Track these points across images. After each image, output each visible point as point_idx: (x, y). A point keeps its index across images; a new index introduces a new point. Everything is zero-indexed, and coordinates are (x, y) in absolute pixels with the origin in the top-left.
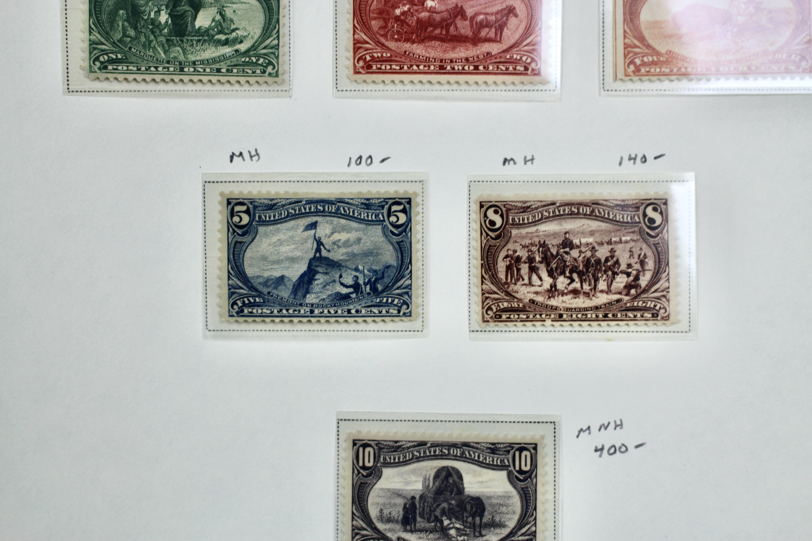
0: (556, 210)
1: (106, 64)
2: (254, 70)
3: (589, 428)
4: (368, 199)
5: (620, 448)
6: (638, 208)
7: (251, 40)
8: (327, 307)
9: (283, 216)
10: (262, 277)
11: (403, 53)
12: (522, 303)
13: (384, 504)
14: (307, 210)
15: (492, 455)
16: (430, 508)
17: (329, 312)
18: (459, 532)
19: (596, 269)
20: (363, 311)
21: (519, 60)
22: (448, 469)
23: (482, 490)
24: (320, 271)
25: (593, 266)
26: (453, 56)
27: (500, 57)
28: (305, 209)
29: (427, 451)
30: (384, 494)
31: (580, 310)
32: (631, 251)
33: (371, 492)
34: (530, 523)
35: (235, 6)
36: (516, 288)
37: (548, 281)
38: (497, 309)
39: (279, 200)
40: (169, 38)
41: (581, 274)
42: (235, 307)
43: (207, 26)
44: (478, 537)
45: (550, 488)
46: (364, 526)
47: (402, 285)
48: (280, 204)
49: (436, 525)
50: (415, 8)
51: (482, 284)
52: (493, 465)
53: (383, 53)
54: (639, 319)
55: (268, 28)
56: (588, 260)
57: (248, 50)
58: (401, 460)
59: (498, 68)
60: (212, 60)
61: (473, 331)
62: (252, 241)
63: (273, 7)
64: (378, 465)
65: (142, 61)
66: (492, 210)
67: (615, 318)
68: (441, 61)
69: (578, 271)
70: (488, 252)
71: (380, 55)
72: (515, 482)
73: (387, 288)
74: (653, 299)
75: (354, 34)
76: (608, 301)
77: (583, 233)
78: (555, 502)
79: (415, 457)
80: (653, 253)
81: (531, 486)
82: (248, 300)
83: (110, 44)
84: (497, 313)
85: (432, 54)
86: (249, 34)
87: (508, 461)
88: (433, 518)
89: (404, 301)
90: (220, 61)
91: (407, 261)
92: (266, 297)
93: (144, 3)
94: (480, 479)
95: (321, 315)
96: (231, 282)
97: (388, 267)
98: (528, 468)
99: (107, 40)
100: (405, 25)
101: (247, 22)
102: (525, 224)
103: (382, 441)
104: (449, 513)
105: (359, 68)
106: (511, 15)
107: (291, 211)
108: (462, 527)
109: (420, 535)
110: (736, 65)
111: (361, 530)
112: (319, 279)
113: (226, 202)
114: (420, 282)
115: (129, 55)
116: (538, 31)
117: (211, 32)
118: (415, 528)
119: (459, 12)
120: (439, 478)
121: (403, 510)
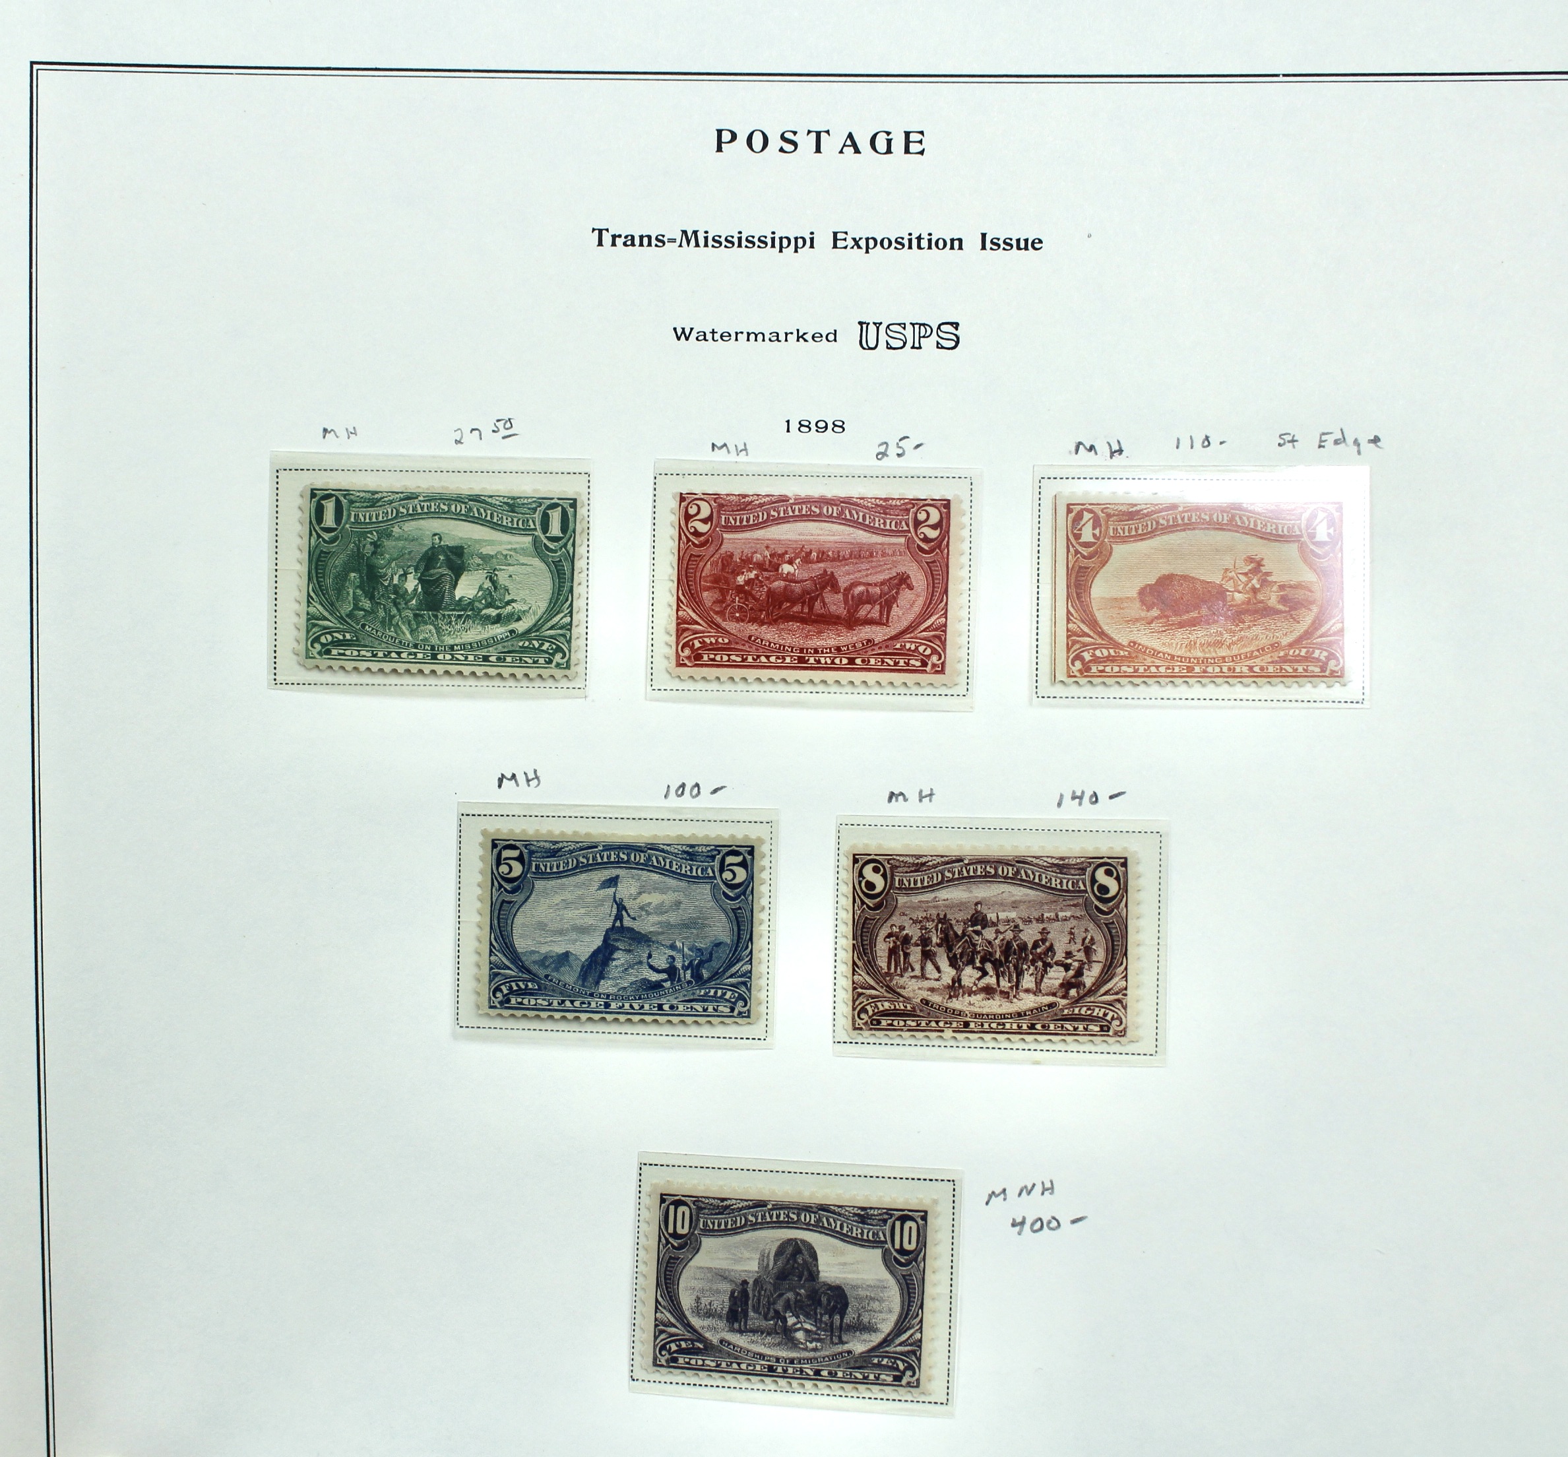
0: (964, 870)
1: (329, 647)
2: (536, 659)
3: (1004, 1190)
4: (692, 846)
5: (1049, 1222)
6: (1083, 870)
7: (533, 617)
8: (629, 999)
9: (570, 867)
10: (538, 952)
11: (746, 639)
12: (910, 1003)
13: (702, 1290)
14: (605, 860)
15: (861, 1225)
16: (769, 1298)
17: (631, 1006)
18: (810, 1336)
19: (1020, 958)
20: (681, 1008)
21: (913, 651)
22: (796, 1243)
23: (844, 1275)
24: (620, 947)
25: (1015, 954)
26: (818, 644)
27: (887, 647)
28: (602, 858)
29: (767, 1214)
30: (703, 1275)
31: (995, 1016)
32: (1071, 933)
33: (684, 1271)
34: (913, 1327)
35: (511, 568)
36: (901, 981)
37: (949, 973)
38: (873, 1011)
39: (565, 844)
40: (417, 612)
41: (997, 964)
42: (499, 995)
43: (471, 597)
44: (837, 1344)
45: (944, 1277)
46: (673, 1320)
47: (737, 971)
48: (567, 849)
49: (776, 1324)
50: (766, 574)
51: (854, 974)
52: (862, 1240)
53: (719, 637)
54: (1081, 1033)
55: (558, 599)
56: (1009, 945)
57: (529, 631)
58: (729, 1227)
59: (883, 662)
60: (477, 644)
61: (839, 1042)
62: (526, 900)
63: (564, 570)
64: (696, 1232)
65: (380, 644)
66: (869, 867)
67: (1046, 1030)
68: (801, 651)
69: (993, 959)
70: (863, 927)
71: (713, 640)
72: (894, 1266)
73: (715, 975)
74: (1102, 1005)
75: (678, 610)
76: (1036, 1005)
77: (1002, 905)
78: (951, 1297)
79: (749, 1223)
80: (1105, 936)
81: (916, 1273)
82: (518, 985)
83: (336, 619)
84: (874, 1017)
85: (788, 640)
87: (885, 1236)
88: (772, 1313)
89: (740, 994)
90: (488, 646)
91: (746, 936)
92: (543, 981)
93: (385, 564)
94: (842, 1259)
95: (620, 1011)
96: (493, 958)
97: (718, 945)
98: (912, 1247)
99: (331, 614)
100: (750, 598)
101: (528, 592)
102: (918, 888)
103: (701, 1197)
104: (795, 1307)
105: (684, 659)
106: (904, 586)
107: (581, 859)
108: (814, 1329)
110: (1231, 664)
111: (668, 1326)
112: (620, 958)
113: (490, 845)
114: (763, 969)
115: (361, 635)
116: (942, 610)
117: (477, 604)
118: (746, 1327)
119: (829, 582)
120: (782, 1254)
121: (730, 1299)
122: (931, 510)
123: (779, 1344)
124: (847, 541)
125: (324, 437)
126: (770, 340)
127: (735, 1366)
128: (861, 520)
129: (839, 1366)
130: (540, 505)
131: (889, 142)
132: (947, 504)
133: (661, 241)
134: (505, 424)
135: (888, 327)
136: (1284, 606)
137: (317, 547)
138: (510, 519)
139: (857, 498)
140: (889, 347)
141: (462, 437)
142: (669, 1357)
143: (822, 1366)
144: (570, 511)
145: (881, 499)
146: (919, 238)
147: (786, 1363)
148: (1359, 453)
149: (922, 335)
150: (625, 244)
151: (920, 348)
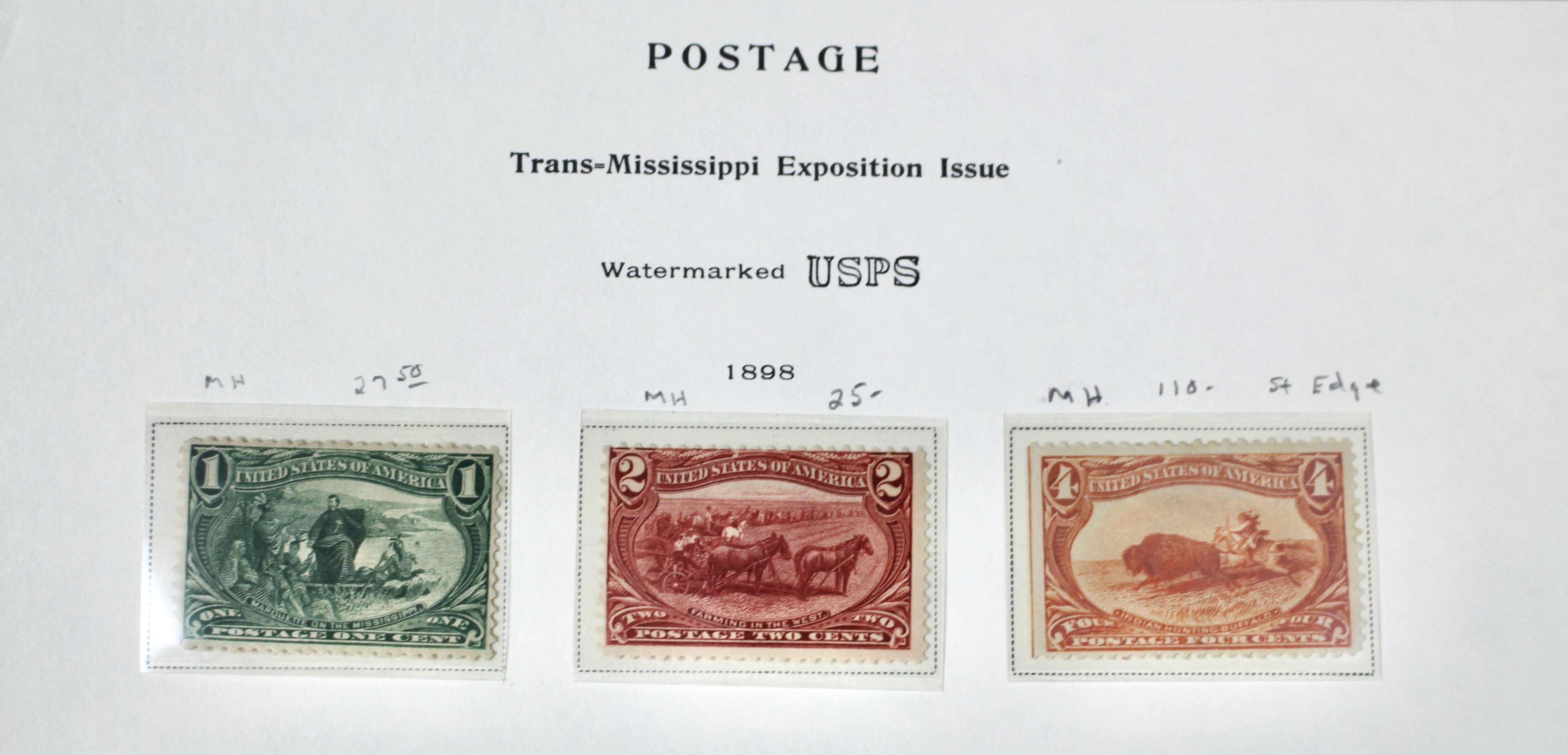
1: (210, 625)
2: (446, 637)
7: (443, 588)
11: (686, 612)
21: (874, 624)
26: (767, 617)
27: (844, 619)
35: (418, 536)
40: (311, 584)
43: (373, 567)
53: (655, 611)
55: (471, 569)
57: (438, 606)
59: (840, 636)
60: (379, 621)
63: (478, 536)
65: (268, 622)
68: (748, 625)
71: (648, 614)
75: (608, 581)
83: (218, 593)
85: (733, 613)
86: (440, 579)
90: (392, 622)
93: (275, 530)
99: (213, 588)
100: (690, 566)
101: (437, 561)
105: (616, 636)
106: (862, 551)
110: (1228, 633)
115: (247, 611)
116: (906, 577)
117: (379, 575)
119: (778, 546)
122: (891, 465)
124: (798, 500)
125: (207, 386)
126: (710, 276)
128: (813, 477)
130: (452, 462)
131: (839, 58)
132: (907, 459)
133: (587, 166)
134: (413, 370)
135: (840, 262)
136: (1284, 567)
137: (197, 510)
138: (417, 479)
139: (809, 452)
140: (842, 284)
141: (363, 387)
144: (486, 469)
145: (835, 453)
146: (874, 164)
148: (1357, 398)
149: (879, 269)
150: (547, 170)
151: (876, 284)
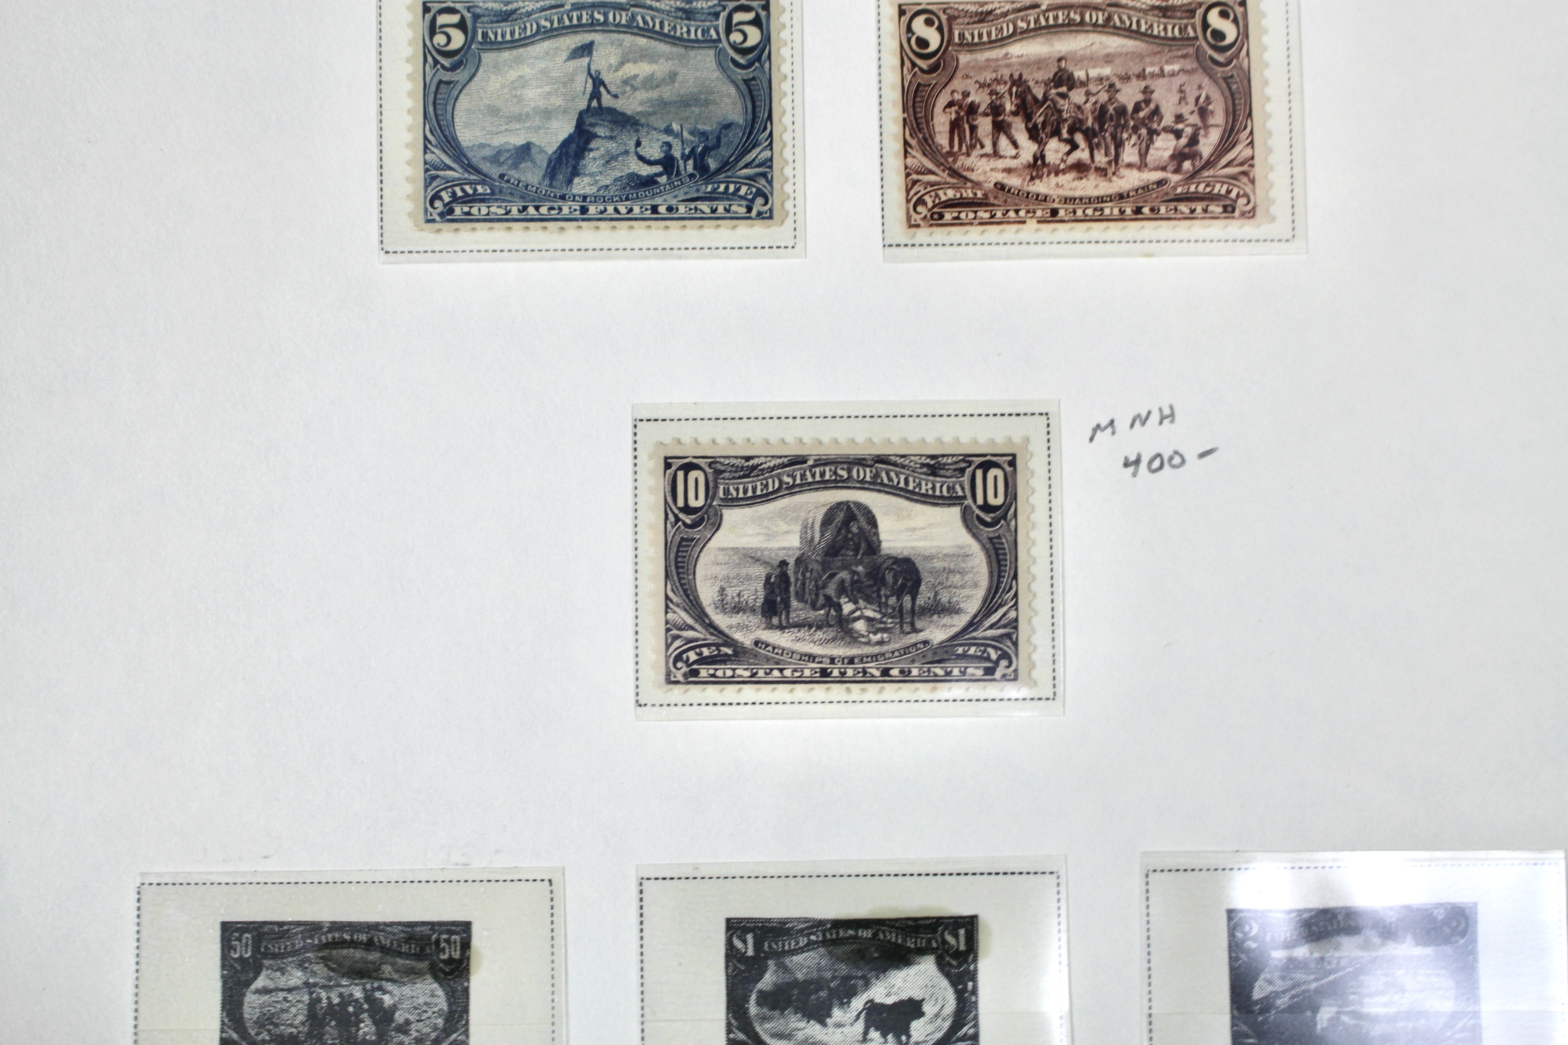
0: (1042, 17)
3: (1112, 422)
5: (1171, 459)
6: (1192, 13)
8: (613, 201)
9: (528, 33)
10: (489, 145)
12: (981, 190)
13: (727, 578)
14: (575, 22)
15: (931, 478)
16: (816, 581)
17: (616, 210)
18: (873, 626)
19: (1118, 124)
20: (682, 209)
22: (849, 507)
23: (915, 544)
24: (599, 134)
25: (1111, 119)
28: (570, 19)
29: (808, 473)
30: (727, 558)
31: (1090, 200)
32: (1181, 91)
33: (702, 555)
34: (1005, 604)
36: (969, 162)
37: (1028, 149)
38: (934, 202)
39: (521, 4)
41: (1089, 135)
42: (438, 204)
44: (908, 633)
45: (1041, 537)
46: (690, 621)
47: (754, 160)
48: (524, 11)
49: (828, 614)
51: (906, 157)
52: (934, 496)
54: (1200, 216)
56: (1103, 109)
58: (759, 492)
61: (890, 246)
62: (471, 79)
64: (715, 503)
66: (920, 20)
67: (1155, 215)
69: (1084, 128)
70: (915, 97)
72: (977, 528)
73: (725, 166)
74: (1225, 180)
76: (1142, 184)
77: (1092, 60)
79: (785, 486)
80: (1223, 94)
81: (1007, 535)
82: (463, 190)
84: (935, 210)
87: (963, 489)
88: (821, 601)
89: (758, 189)
91: (763, 115)
92: (497, 184)
94: (910, 524)
95: (601, 217)
96: (429, 157)
97: (728, 126)
98: (999, 501)
102: (984, 43)
103: (720, 457)
104: (852, 590)
107: (543, 23)
108: (878, 616)
109: (798, 634)
111: (683, 630)
112: (599, 149)
113: (420, 9)
114: (787, 153)
118: (788, 621)
120: (831, 524)
121: (765, 585)
123: (834, 639)
127: (776, 673)
129: (913, 661)
142: (688, 669)
143: (891, 663)
147: (843, 663)
